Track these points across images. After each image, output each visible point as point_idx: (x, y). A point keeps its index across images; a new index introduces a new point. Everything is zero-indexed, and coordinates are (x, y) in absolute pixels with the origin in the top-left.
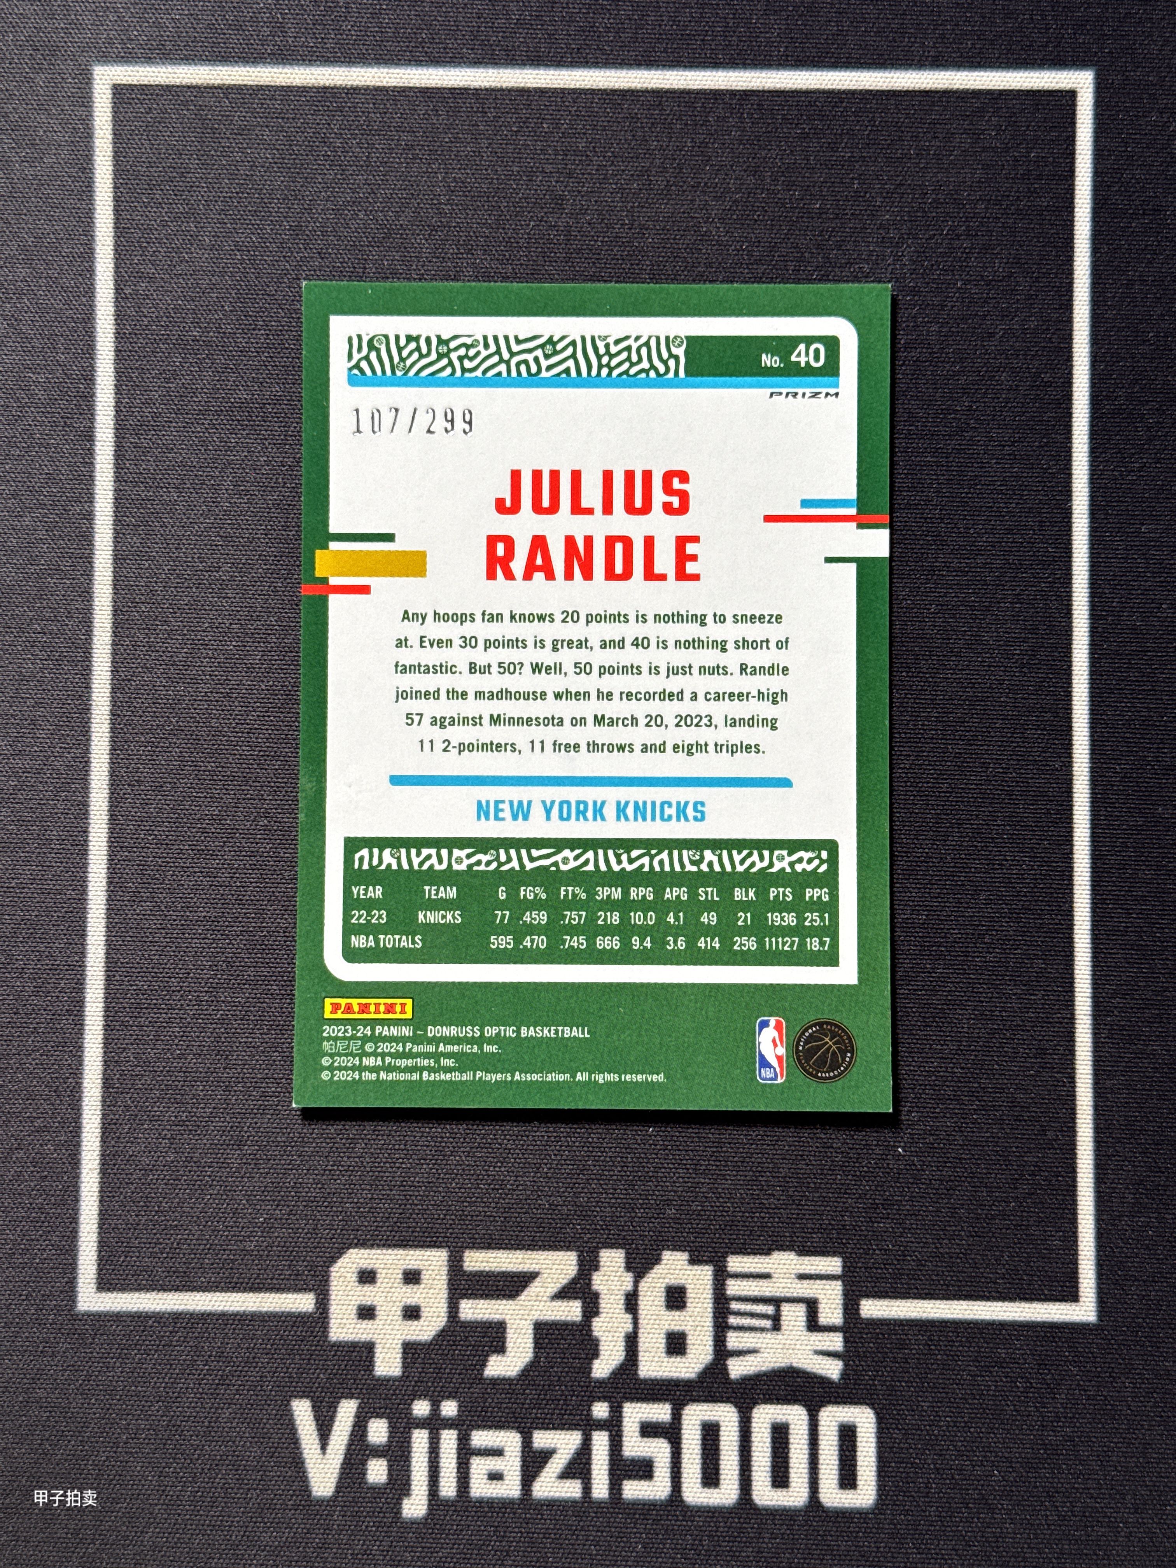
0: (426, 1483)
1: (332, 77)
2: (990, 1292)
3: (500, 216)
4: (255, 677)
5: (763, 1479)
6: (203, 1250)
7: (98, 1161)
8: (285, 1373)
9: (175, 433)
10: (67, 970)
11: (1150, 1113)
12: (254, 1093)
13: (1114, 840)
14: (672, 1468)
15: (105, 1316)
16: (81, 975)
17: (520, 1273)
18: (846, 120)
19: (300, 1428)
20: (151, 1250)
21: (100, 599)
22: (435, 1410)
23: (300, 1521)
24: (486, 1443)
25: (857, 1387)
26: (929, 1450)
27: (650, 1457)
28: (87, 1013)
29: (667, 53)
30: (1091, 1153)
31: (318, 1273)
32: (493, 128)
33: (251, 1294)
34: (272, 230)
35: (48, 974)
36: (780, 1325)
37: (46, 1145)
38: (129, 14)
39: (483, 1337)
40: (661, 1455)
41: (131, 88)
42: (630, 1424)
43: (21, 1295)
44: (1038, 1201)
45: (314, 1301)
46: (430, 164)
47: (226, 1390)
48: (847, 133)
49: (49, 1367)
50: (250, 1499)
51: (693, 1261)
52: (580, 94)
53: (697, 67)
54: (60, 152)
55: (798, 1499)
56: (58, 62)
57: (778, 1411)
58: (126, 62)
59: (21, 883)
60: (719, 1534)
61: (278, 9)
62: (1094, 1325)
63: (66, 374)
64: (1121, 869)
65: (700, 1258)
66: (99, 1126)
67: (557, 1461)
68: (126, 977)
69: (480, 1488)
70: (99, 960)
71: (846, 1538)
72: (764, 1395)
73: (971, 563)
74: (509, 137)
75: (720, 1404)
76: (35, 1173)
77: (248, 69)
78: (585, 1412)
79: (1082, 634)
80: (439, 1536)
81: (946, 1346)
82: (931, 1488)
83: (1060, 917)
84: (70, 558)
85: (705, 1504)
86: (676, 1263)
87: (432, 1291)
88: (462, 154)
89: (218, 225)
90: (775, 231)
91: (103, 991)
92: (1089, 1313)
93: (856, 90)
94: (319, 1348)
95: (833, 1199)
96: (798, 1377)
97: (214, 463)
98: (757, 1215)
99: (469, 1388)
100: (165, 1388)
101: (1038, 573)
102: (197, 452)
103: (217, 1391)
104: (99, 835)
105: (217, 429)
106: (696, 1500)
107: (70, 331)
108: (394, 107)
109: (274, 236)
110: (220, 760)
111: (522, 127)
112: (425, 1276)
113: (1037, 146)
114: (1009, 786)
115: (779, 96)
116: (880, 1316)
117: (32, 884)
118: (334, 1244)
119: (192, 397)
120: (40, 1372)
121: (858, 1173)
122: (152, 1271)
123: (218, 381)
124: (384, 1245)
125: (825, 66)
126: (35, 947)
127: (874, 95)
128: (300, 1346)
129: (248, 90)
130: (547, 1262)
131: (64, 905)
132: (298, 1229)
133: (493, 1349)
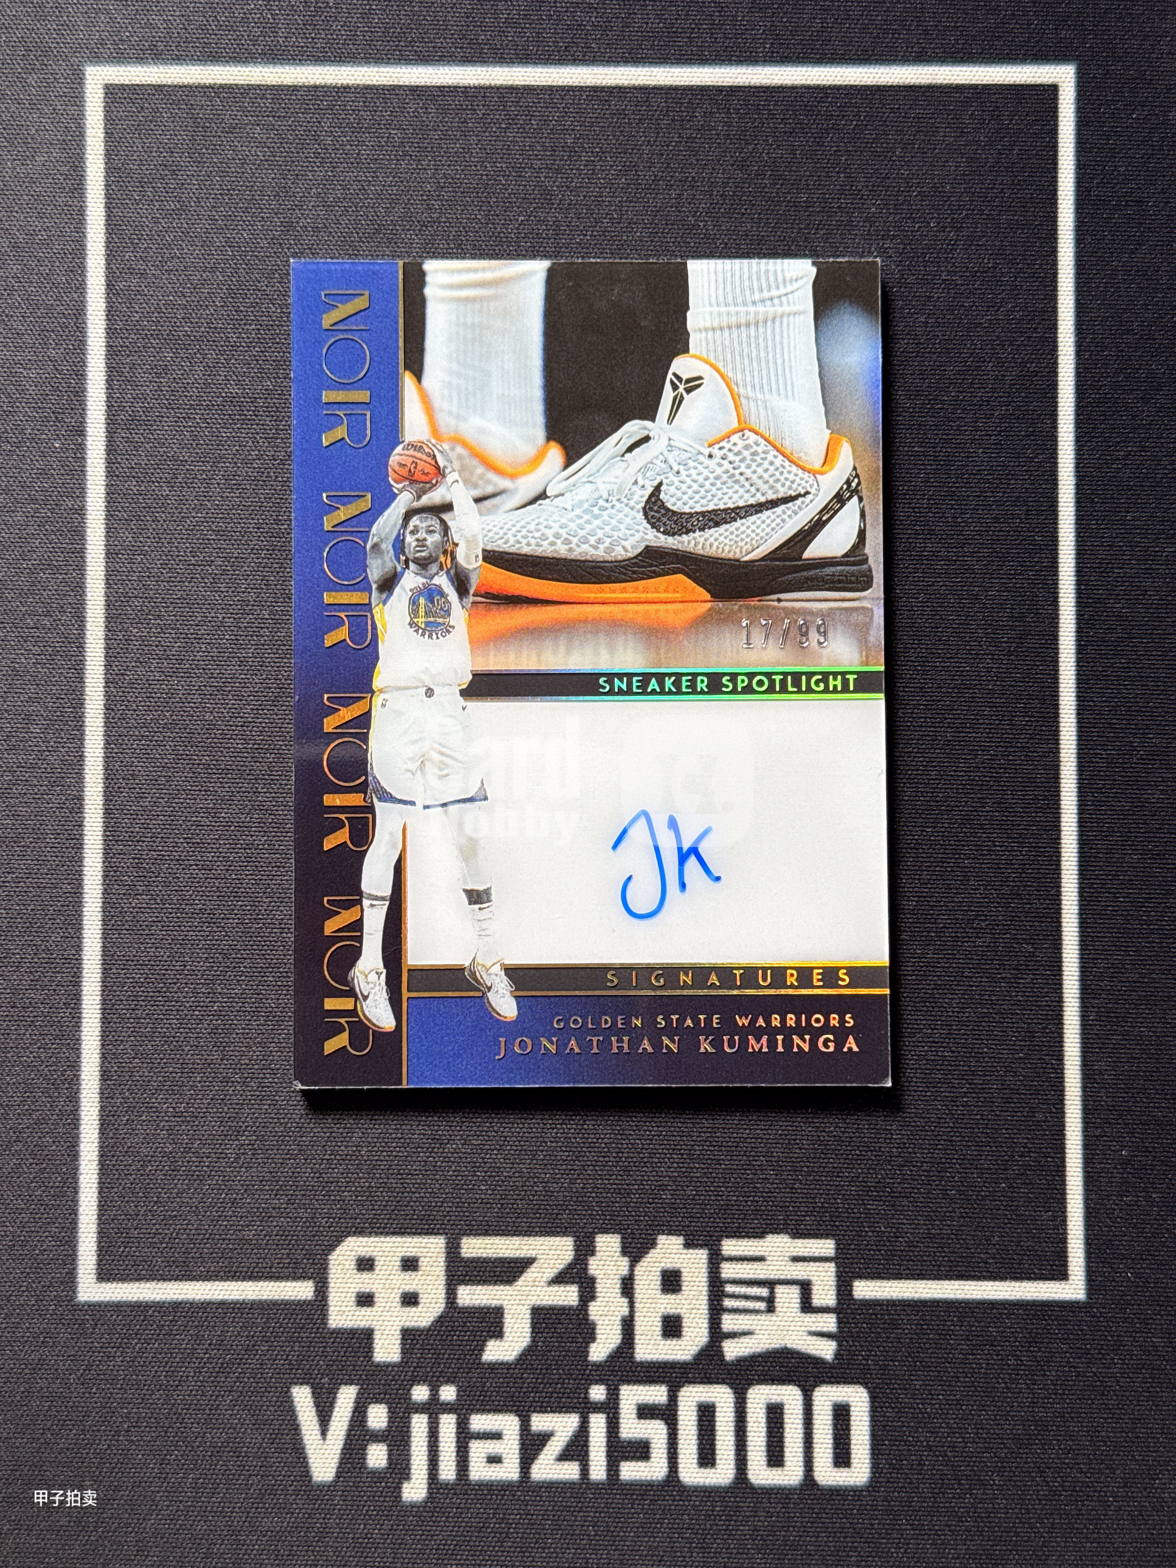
0: (426, 1467)
1: (323, 76)
2: (981, 1272)
3: (490, 211)
4: (248, 670)
5: (758, 1458)
6: (202, 1239)
7: (97, 1153)
8: (285, 1360)
9: (167, 428)
10: (64, 964)
11: (1138, 1093)
12: (252, 1084)
13: (1101, 825)
14: (669, 1449)
15: (106, 1306)
16: (78, 968)
17: (517, 1259)
18: (832, 115)
19: (300, 1414)
20: (150, 1240)
21: (92, 594)
22: (434, 1395)
23: (301, 1506)
24: (485, 1427)
25: (850, 1367)
26: (922, 1428)
27: (647, 1439)
28: (84, 1006)
29: (654, 50)
30: (1080, 1134)
31: (316, 1261)
32: (482, 125)
33: (250, 1283)
34: (263, 226)
35: (45, 968)
36: (774, 1307)
37: (45, 1137)
38: (121, 16)
39: (481, 1322)
40: (657, 1436)
41: (123, 87)
42: (627, 1406)
43: (21, 1286)
44: (1027, 1181)
45: (313, 1289)
46: (419, 160)
47: (226, 1378)
48: (832, 128)
49: (50, 1358)
50: (252, 1485)
51: (688, 1245)
52: (569, 91)
53: (683, 63)
54: (52, 150)
55: (794, 1478)
56: (51, 62)
57: (773, 1392)
58: (118, 62)
59: (17, 877)
60: (715, 1513)
61: (269, 10)
62: (1083, 1303)
63: (57, 370)
64: (1107, 854)
65: (695, 1242)
66: (98, 1118)
67: (555, 1443)
68: (123, 969)
69: (479, 1471)
70: (96, 953)
71: (841, 1516)
72: (759, 1376)
73: (959, 552)
74: (498, 134)
75: (716, 1386)
76: (34, 1165)
77: (239, 68)
78: (582, 1395)
79: (1068, 621)
80: (439, 1519)
81: (938, 1325)
82: (925, 1465)
83: (1048, 902)
84: (62, 552)
85: (701, 1484)
86: (671, 1247)
87: (430, 1277)
88: (451, 150)
89: (209, 222)
90: (762, 225)
91: (100, 984)
92: (1078, 1291)
93: (840, 85)
94: (318, 1335)
95: (826, 1183)
96: (793, 1358)
97: (206, 457)
98: (751, 1198)
99: (468, 1373)
100: (165, 1376)
101: (1025, 562)
102: (189, 446)
103: (218, 1379)
104: (94, 829)
105: (208, 423)
106: (692, 1479)
107: (61, 327)
108: (383, 105)
109: (265, 232)
110: (214, 753)
111: (511, 124)
112: (423, 1263)
113: (1020, 139)
114: (998, 773)
115: (764, 92)
116: (872, 1297)
117: (28, 878)
118: (333, 1232)
119: (183, 392)
120: (41, 1362)
121: (850, 1157)
122: (152, 1261)
123: (209, 375)
124: (382, 1233)
125: (810, 62)
126: (32, 941)
127: (859, 90)
128: (299, 1333)
129: (239, 89)
130: (543, 1247)
131: (60, 899)
132: (296, 1218)
133: (491, 1334)
